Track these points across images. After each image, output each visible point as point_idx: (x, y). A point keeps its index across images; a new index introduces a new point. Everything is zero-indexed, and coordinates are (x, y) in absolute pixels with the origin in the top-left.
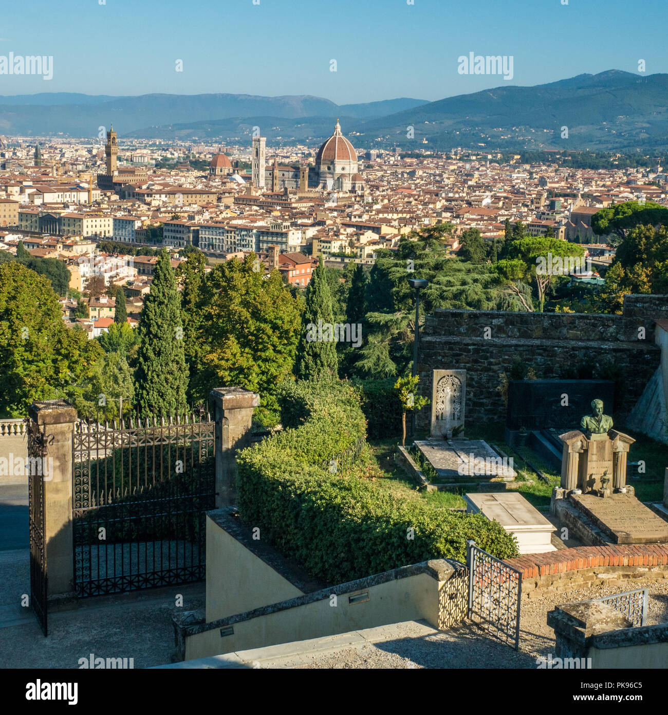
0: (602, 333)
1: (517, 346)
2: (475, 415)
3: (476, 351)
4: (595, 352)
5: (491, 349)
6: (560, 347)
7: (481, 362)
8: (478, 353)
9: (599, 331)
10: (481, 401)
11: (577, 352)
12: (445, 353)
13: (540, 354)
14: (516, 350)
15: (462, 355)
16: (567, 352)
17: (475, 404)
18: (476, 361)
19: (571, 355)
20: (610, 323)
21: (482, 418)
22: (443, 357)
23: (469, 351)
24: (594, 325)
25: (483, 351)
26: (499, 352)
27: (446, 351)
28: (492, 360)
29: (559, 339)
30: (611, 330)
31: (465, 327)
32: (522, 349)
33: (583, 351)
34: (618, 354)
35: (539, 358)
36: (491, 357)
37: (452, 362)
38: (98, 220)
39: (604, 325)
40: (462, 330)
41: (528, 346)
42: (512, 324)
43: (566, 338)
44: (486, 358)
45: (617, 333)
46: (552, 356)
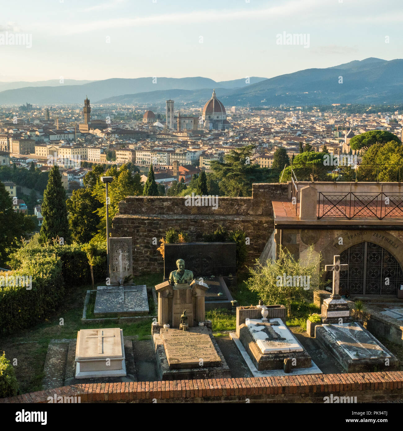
0: (237, 210)
1: (177, 220)
2: (152, 267)
3: (150, 224)
4: (230, 223)
5: (160, 222)
6: (206, 220)
7: (153, 231)
8: (151, 225)
9: (235, 209)
10: (155, 257)
11: (218, 223)
12: (129, 226)
13: (192, 225)
14: (176, 222)
15: (140, 226)
16: (211, 223)
17: (151, 260)
18: (150, 231)
19: (213, 225)
20: (242, 203)
21: (156, 269)
22: (128, 228)
23: (145, 224)
24: (232, 205)
25: (154, 224)
26: (165, 224)
27: (130, 224)
28: (161, 230)
29: (209, 214)
30: (243, 207)
31: (146, 207)
32: (180, 222)
33: (222, 222)
34: (246, 224)
35: (192, 228)
36: (160, 228)
37: (134, 231)
38: (80, 149)
39: (238, 205)
40: (143, 209)
41: (185, 220)
42: (177, 205)
43: (213, 214)
44: (157, 228)
45: (248, 210)
46: (201, 226)
